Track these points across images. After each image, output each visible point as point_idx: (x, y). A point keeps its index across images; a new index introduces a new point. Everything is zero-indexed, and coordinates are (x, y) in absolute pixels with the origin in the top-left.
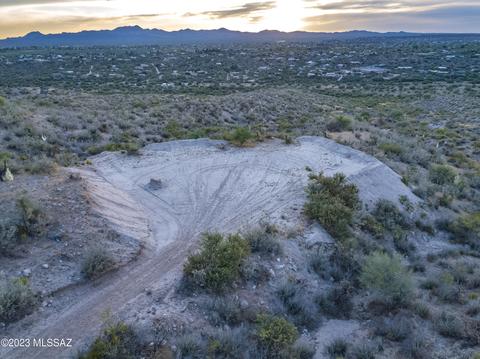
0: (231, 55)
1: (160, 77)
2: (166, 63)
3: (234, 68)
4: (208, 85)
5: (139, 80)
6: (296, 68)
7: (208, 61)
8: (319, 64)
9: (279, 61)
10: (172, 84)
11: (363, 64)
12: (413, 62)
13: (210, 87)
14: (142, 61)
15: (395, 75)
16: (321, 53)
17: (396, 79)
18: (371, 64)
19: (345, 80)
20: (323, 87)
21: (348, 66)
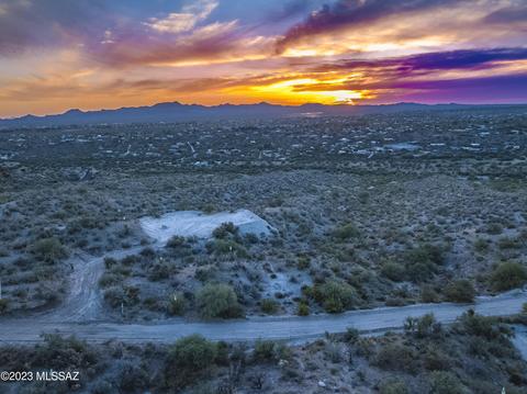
0: (266, 133)
1: (195, 156)
2: (202, 142)
3: (267, 147)
4: (240, 163)
5: (174, 159)
6: (328, 146)
7: (242, 138)
8: (353, 141)
9: (312, 139)
10: (205, 163)
11: (397, 141)
12: (446, 139)
13: (242, 166)
14: (178, 139)
15: (426, 152)
16: (356, 129)
17: (425, 157)
18: (403, 141)
19: (374, 158)
20: (351, 164)
21: (381, 143)
